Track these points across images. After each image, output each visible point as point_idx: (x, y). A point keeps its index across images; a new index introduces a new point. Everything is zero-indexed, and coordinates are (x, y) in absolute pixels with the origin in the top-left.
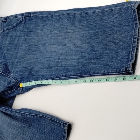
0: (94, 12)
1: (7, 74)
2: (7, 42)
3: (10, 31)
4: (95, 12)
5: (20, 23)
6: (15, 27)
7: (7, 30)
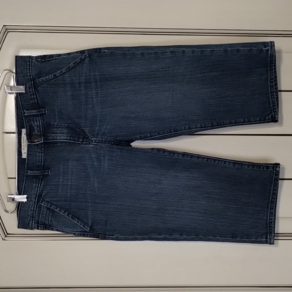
0: (212, 51)
1: (81, 140)
2: (69, 94)
3: (66, 75)
4: (214, 51)
5: (80, 62)
6: (73, 68)
7: (61, 75)
